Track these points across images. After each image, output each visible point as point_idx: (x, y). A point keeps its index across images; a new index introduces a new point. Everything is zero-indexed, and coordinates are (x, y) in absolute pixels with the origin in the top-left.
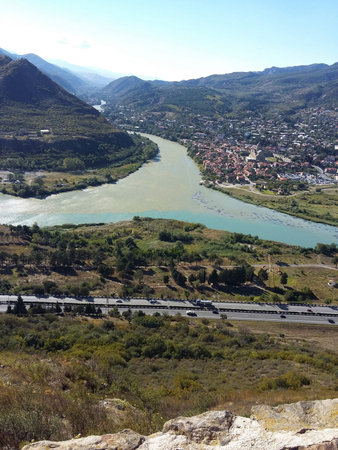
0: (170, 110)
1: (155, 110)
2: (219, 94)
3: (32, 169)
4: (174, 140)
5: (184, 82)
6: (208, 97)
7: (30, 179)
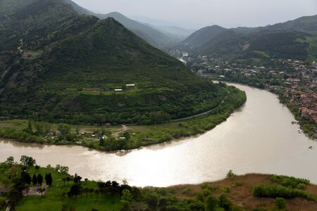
0: (256, 56)
1: (240, 58)
2: (310, 35)
3: (119, 124)
4: (261, 87)
5: (270, 26)
6: (298, 40)
7: (116, 133)
